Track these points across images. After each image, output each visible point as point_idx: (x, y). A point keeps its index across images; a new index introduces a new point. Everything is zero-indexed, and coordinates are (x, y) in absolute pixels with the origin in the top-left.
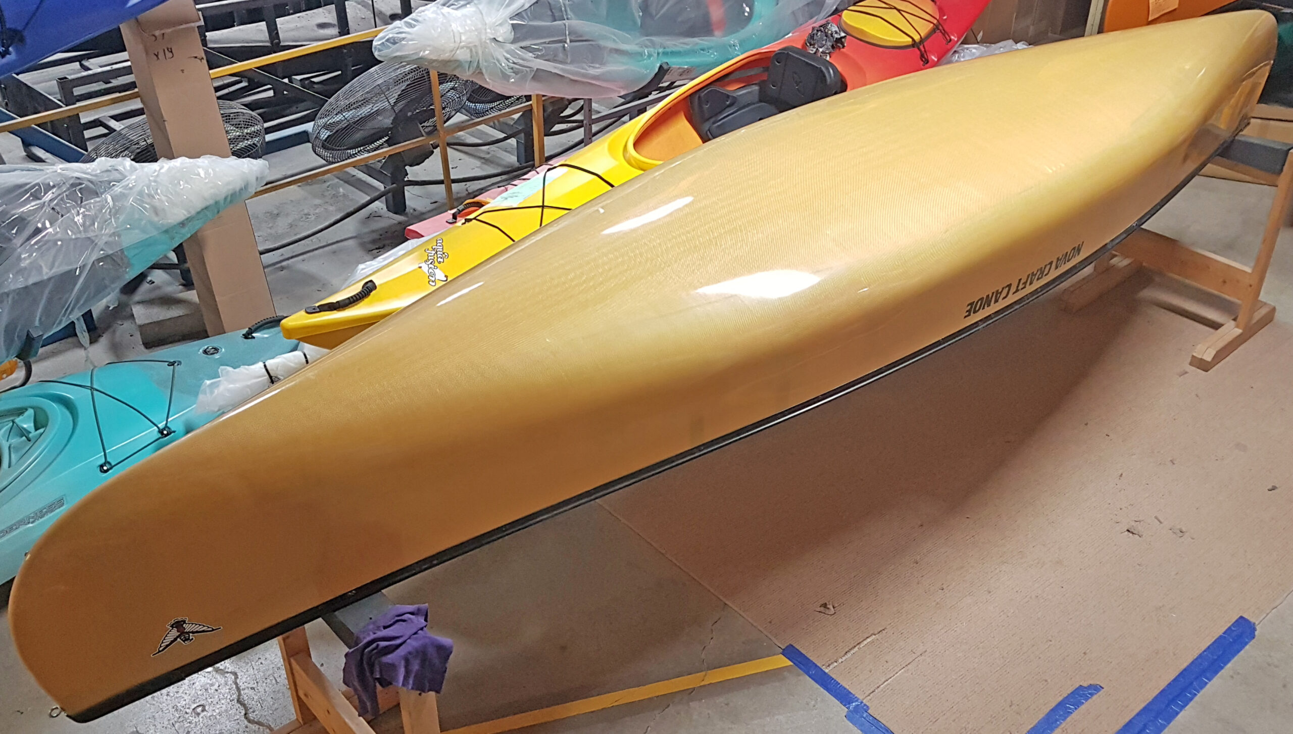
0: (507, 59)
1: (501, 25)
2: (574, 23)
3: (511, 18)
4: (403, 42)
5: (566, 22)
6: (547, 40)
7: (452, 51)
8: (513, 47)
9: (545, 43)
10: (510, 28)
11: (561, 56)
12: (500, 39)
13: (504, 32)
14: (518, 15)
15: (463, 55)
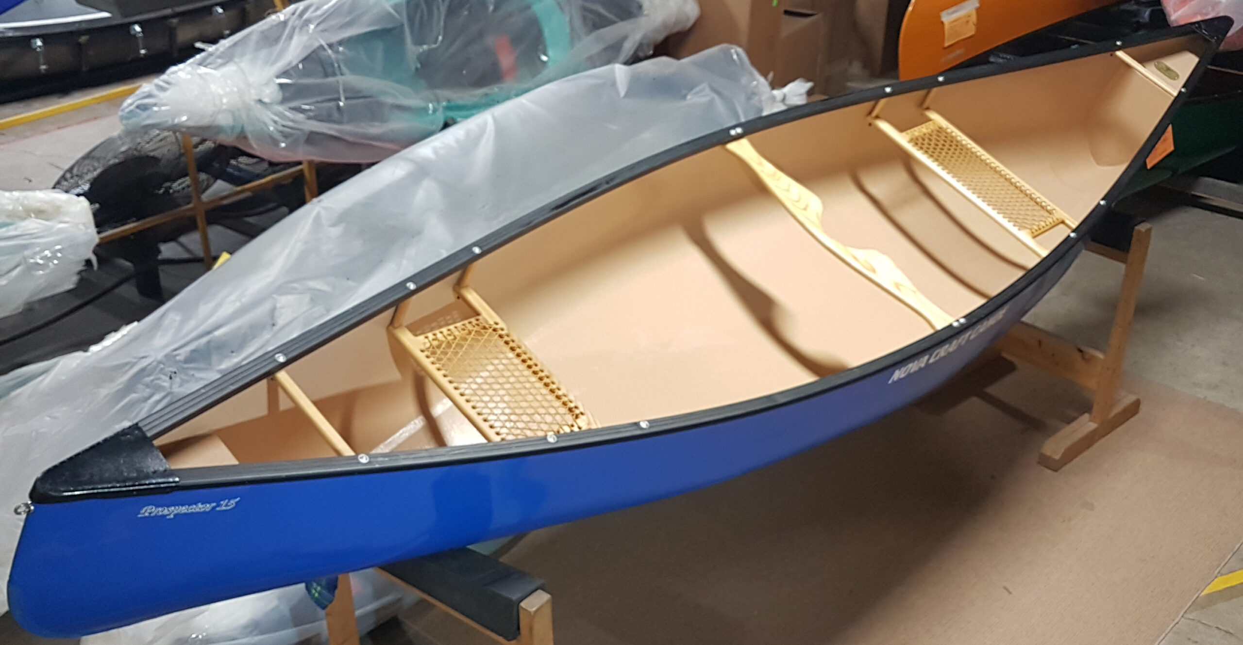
0: (275, 122)
1: (267, 84)
2: (350, 78)
3: (278, 77)
4: (155, 109)
5: (339, 78)
6: (319, 99)
7: (212, 116)
8: (280, 108)
9: (318, 102)
10: (276, 88)
11: (336, 115)
12: (266, 100)
13: (270, 93)
14: (285, 74)
15: (224, 120)
